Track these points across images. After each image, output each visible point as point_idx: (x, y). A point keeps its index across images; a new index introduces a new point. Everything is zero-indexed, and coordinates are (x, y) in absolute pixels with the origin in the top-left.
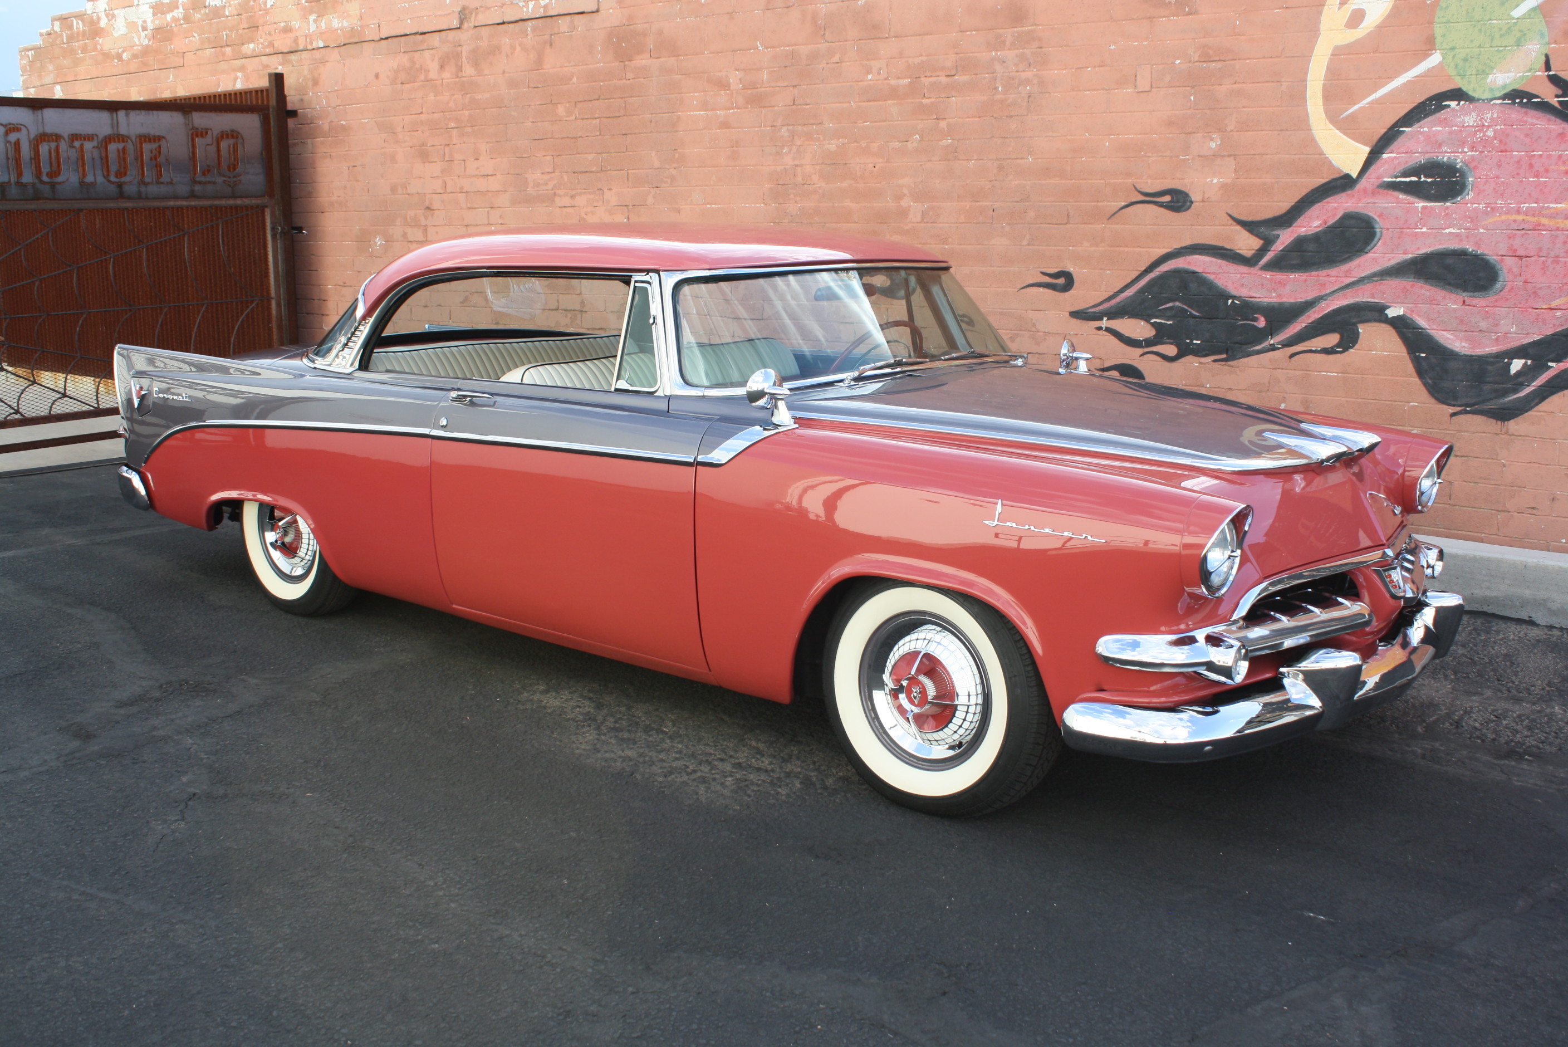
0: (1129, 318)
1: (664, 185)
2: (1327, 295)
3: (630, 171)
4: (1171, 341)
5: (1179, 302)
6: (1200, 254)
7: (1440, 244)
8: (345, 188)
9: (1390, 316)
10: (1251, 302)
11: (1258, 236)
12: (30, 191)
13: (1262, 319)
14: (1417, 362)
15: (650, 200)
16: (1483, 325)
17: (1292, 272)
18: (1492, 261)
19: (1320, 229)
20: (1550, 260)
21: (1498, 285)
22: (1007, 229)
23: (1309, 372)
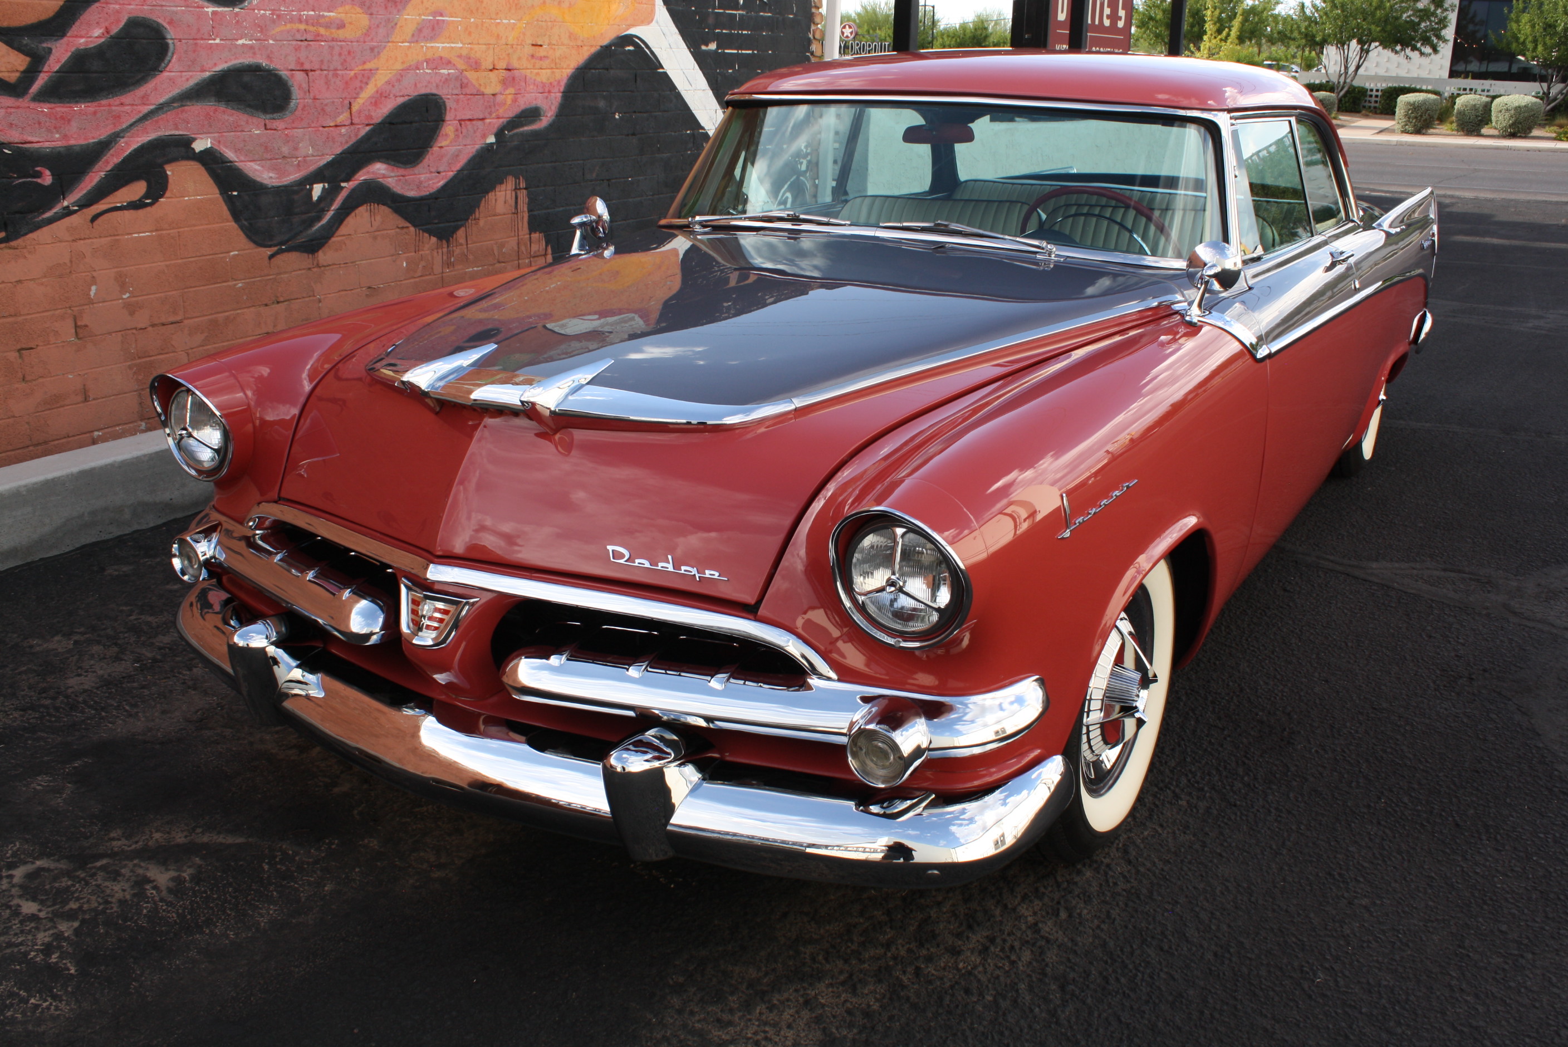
2: (123, 131)
7: (236, 58)
9: (197, 151)
10: (27, 150)
11: (20, 49)
13: (48, 172)
14: (230, 201)
16: (285, 150)
17: (77, 102)
18: (284, 77)
19: (103, 40)
20: (331, 73)
21: (293, 104)
23: (117, 238)
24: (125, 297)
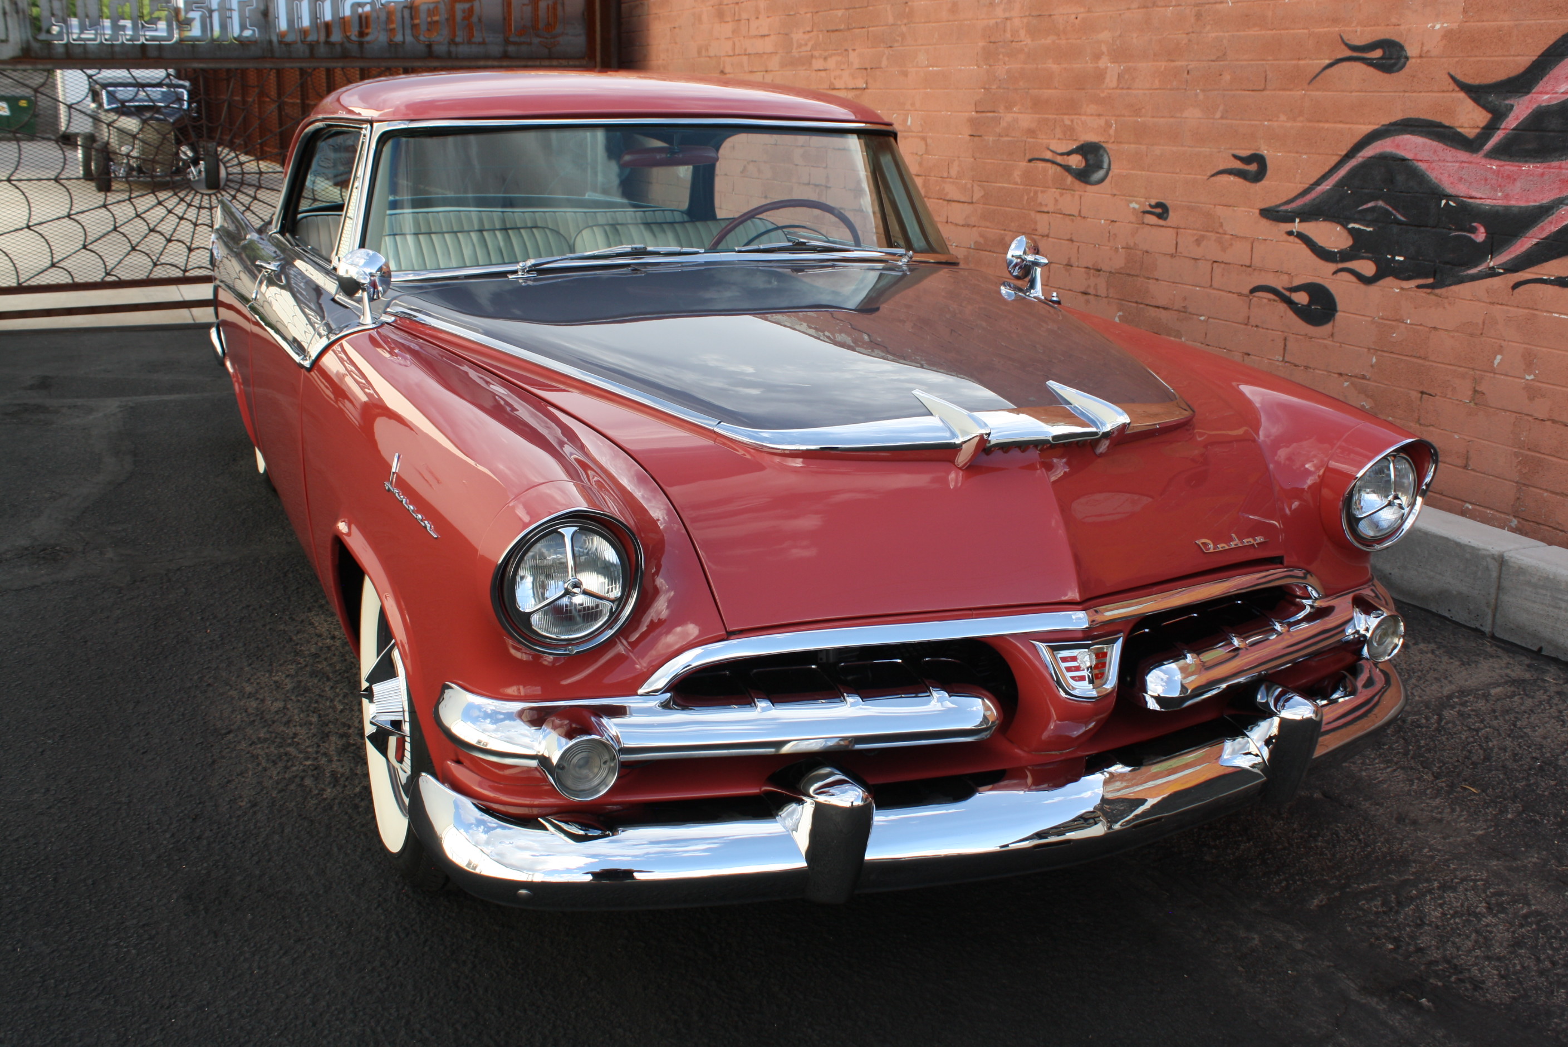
0: (1324, 220)
1: (896, 45)
3: (870, 29)
4: (1370, 255)
5: (1383, 200)
6: (1412, 133)
8: (667, 50)
10: (1469, 204)
11: (1484, 107)
12: (338, 49)
13: (1482, 230)
15: (884, 63)
17: (1526, 162)
22: (1201, 97)
23: (1536, 312)
24: (1528, 377)
